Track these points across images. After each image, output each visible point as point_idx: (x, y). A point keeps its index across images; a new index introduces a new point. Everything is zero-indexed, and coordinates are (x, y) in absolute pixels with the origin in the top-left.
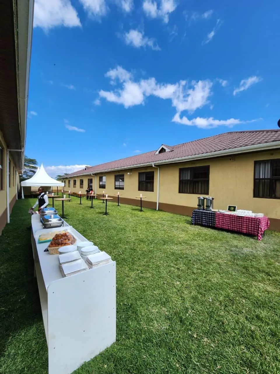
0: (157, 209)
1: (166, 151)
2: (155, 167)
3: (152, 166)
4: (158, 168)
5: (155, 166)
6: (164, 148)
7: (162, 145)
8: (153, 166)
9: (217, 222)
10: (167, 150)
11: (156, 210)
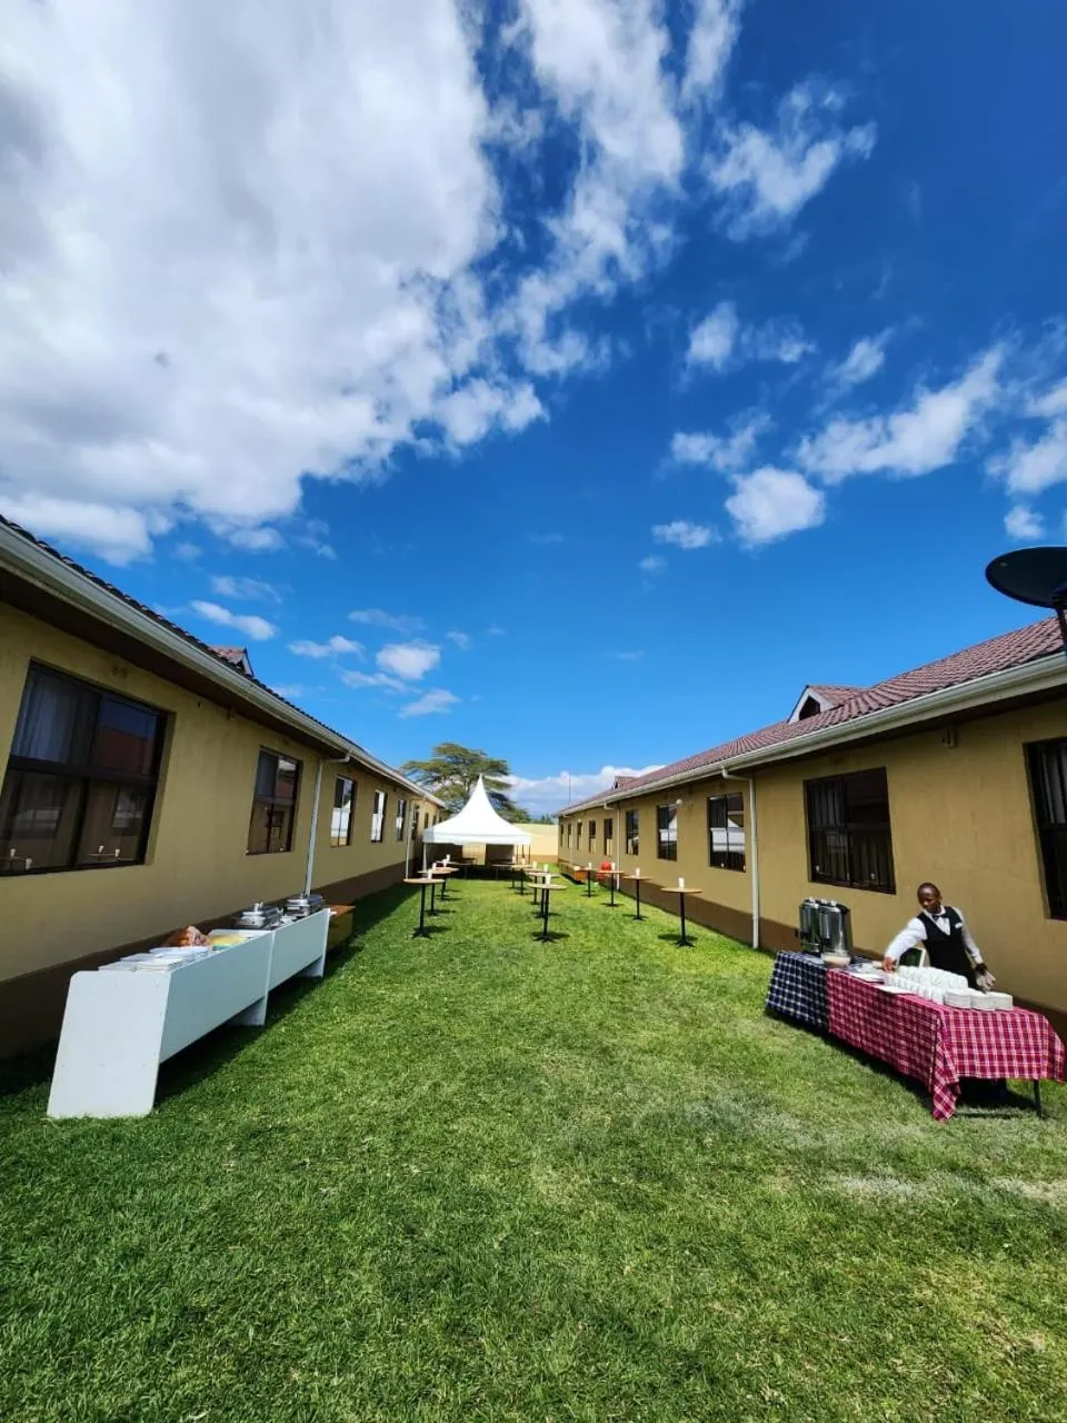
0: (755, 944)
1: (822, 710)
2: (731, 777)
3: (721, 775)
4: (748, 783)
5: (729, 773)
6: (815, 698)
7: (807, 687)
8: (725, 774)
9: (832, 1009)
10: (825, 706)
11: (750, 945)
